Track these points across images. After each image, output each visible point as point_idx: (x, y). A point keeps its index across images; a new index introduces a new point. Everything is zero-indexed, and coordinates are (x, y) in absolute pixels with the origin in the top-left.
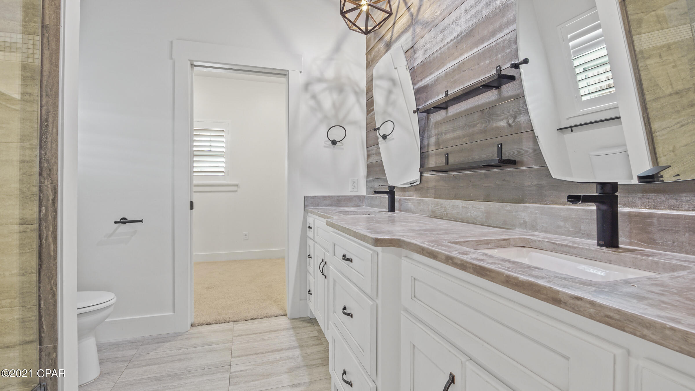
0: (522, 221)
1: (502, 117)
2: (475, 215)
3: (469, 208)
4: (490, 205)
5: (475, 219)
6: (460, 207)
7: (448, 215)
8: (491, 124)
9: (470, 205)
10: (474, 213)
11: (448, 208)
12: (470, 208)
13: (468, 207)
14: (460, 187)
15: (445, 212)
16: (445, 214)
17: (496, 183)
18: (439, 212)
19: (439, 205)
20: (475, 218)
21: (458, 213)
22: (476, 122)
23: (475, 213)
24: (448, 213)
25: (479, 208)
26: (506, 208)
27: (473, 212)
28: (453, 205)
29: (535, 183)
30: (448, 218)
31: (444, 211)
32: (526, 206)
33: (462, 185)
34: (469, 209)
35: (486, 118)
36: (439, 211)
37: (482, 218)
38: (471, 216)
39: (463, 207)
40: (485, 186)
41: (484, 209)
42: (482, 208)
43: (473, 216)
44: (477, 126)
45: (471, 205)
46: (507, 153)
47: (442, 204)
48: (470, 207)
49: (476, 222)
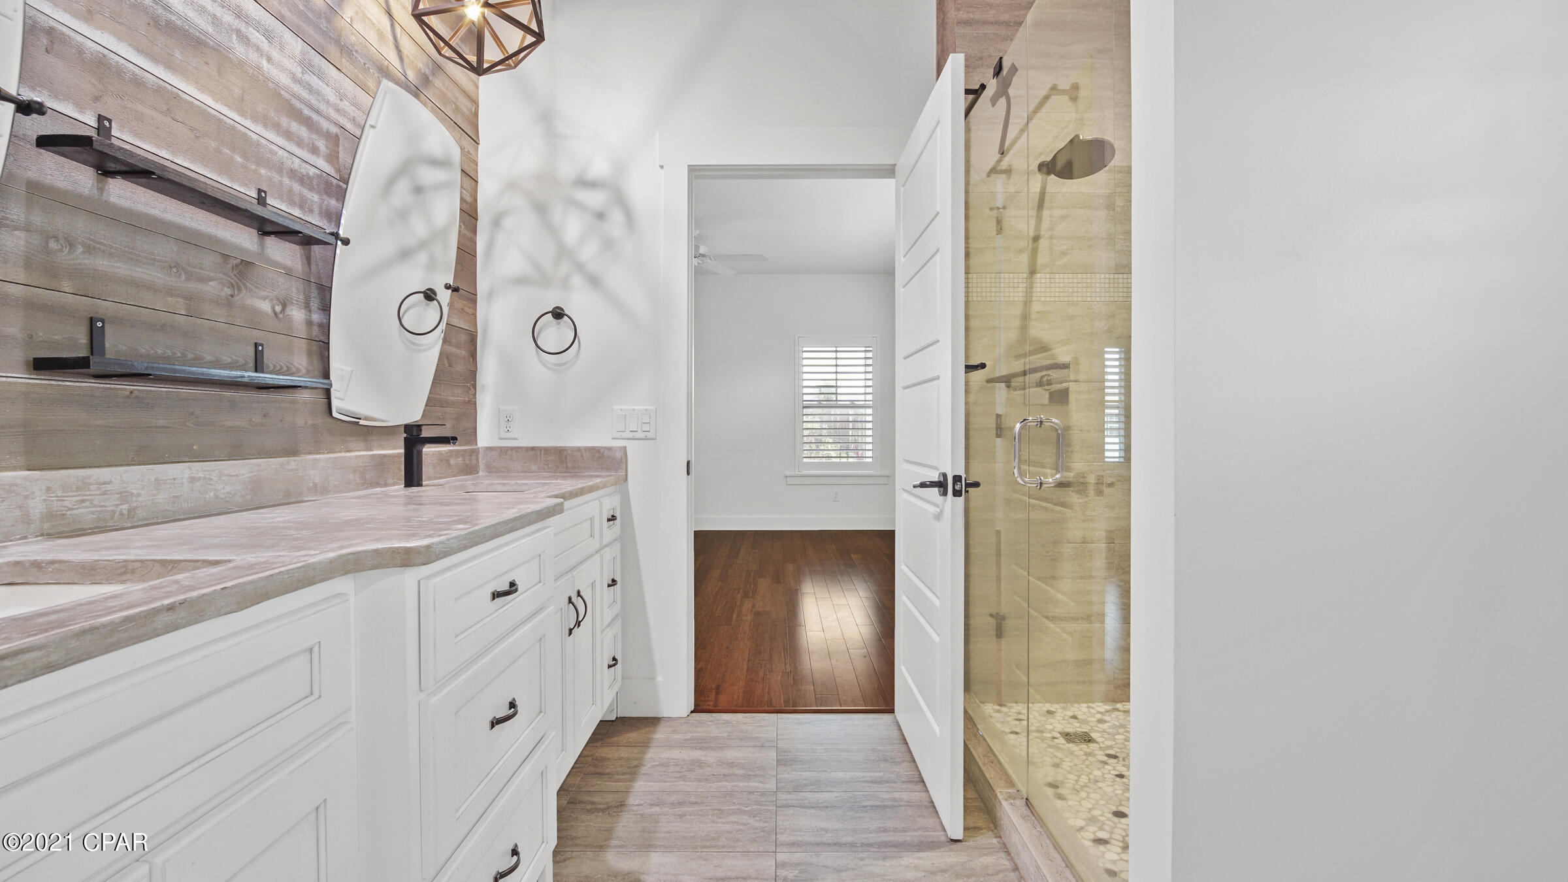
0: (311, 484)
1: (264, 293)
2: (228, 493)
3: (211, 480)
4: (259, 465)
5: (228, 501)
6: (185, 480)
7: (139, 511)
8: (242, 295)
9: (214, 470)
10: (224, 488)
11: (135, 492)
12: (215, 479)
13: (208, 477)
14: (157, 427)
15: (126, 506)
16: (125, 512)
17: (253, 420)
18: (93, 513)
19: (92, 487)
20: (228, 499)
21: (177, 497)
22: (207, 273)
23: (228, 489)
24: (136, 508)
25: (237, 475)
26: (288, 467)
27: (221, 486)
28: (156, 479)
29: (310, 422)
30: (142, 520)
31: (117, 506)
32: (316, 460)
33: (161, 422)
34: (211, 483)
35: (233, 277)
36: (95, 506)
37: (243, 496)
38: (217, 497)
39: (192, 480)
40: (230, 427)
41: (247, 475)
42: (243, 475)
43: (222, 496)
44: (210, 283)
45: (217, 471)
46: (270, 365)
47: (110, 482)
48: (212, 477)
49: (230, 509)
